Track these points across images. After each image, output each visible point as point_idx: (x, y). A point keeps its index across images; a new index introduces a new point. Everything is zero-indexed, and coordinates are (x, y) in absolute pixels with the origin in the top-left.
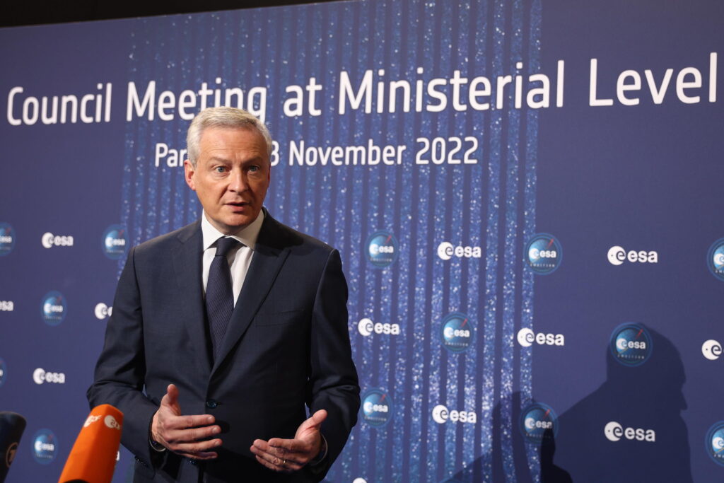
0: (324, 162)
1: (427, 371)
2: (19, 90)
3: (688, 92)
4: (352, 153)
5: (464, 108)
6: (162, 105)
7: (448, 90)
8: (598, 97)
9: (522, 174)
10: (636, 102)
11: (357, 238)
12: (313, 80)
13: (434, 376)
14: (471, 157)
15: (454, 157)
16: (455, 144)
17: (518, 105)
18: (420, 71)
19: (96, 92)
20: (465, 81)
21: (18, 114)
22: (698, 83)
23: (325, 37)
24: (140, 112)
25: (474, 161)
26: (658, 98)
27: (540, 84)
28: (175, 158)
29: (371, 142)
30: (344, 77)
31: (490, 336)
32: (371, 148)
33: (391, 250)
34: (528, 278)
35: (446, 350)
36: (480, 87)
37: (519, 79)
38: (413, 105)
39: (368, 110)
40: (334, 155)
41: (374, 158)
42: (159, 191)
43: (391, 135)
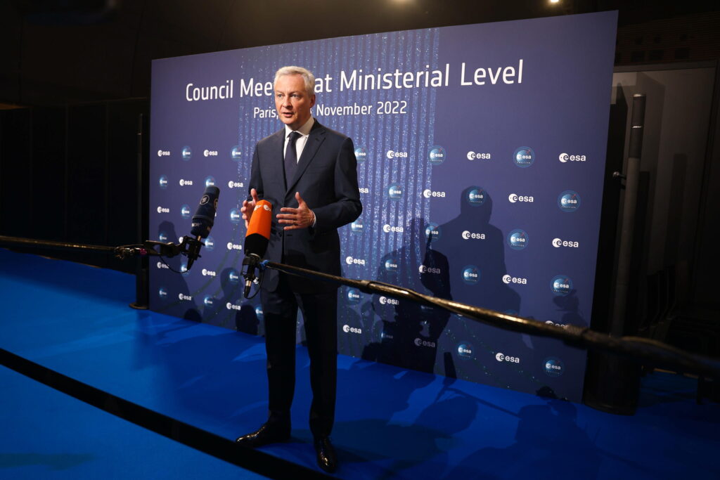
0: (333, 114)
1: (381, 209)
2: (191, 85)
3: (508, 79)
4: (346, 109)
5: (400, 87)
6: (256, 89)
8: (465, 82)
9: (427, 118)
10: (483, 83)
12: (328, 76)
13: (384, 212)
14: (403, 111)
15: (395, 111)
16: (396, 104)
17: (427, 85)
18: (379, 70)
19: (226, 84)
20: (401, 74)
21: (191, 96)
22: (513, 74)
23: (334, 54)
24: (247, 93)
25: (405, 112)
26: (494, 81)
27: (437, 75)
28: (263, 114)
29: (355, 104)
30: (343, 74)
31: (411, 193)
32: (356, 107)
33: (365, 154)
34: (429, 166)
35: (389, 200)
36: (408, 77)
37: (427, 73)
38: (376, 86)
39: (354, 89)
40: (338, 111)
41: (357, 112)
42: (256, 129)
43: (365, 101)
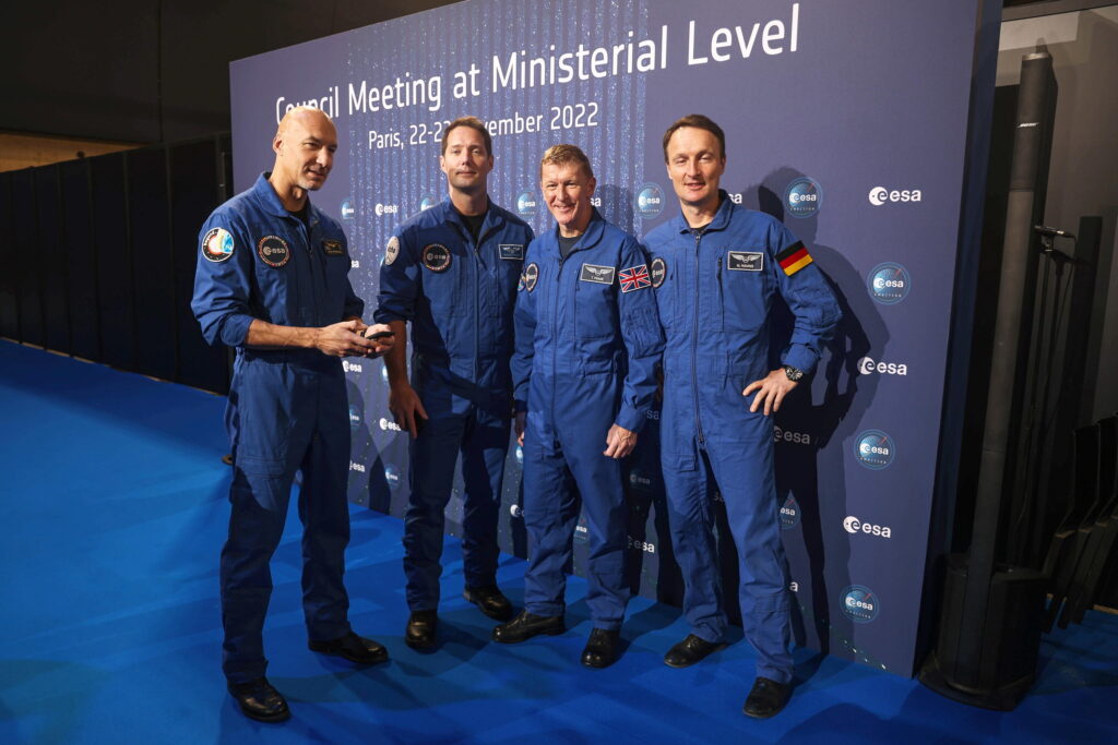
2: (282, 99)
3: (773, 44)
4: (503, 124)
5: (587, 77)
6: (371, 100)
7: (574, 62)
8: (696, 57)
9: (633, 132)
10: (727, 57)
11: (508, 195)
12: (473, 66)
14: (592, 120)
16: (580, 110)
17: (630, 70)
18: (553, 48)
19: (329, 94)
20: (587, 53)
22: (781, 35)
23: (481, 27)
24: (358, 107)
25: (595, 124)
26: (746, 52)
27: (647, 49)
28: (382, 142)
29: (517, 114)
30: (496, 60)
32: (517, 119)
33: (533, 204)
34: (638, 222)
36: (600, 57)
37: (631, 46)
38: (548, 79)
39: (514, 87)
41: (519, 128)
42: (373, 169)
43: (532, 107)
